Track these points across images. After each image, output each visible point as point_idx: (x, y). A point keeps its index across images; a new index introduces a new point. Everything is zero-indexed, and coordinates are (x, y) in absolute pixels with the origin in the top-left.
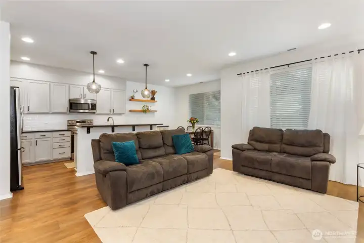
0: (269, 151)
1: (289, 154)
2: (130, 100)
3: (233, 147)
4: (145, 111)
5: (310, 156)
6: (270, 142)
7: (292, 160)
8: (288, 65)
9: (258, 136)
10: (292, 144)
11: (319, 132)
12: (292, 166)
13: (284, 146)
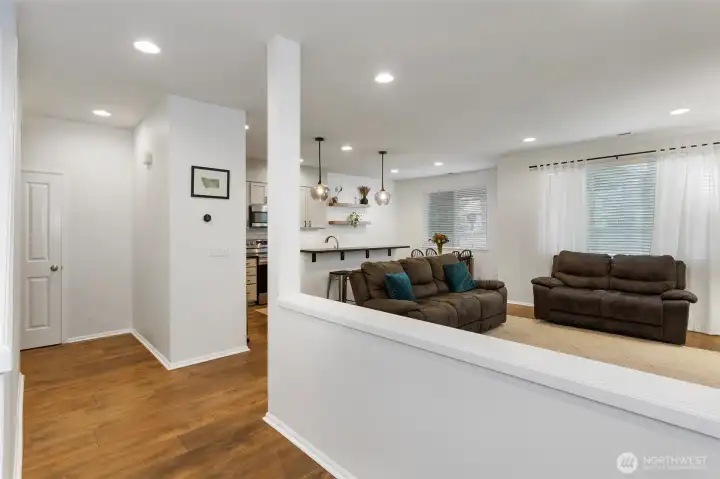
0: (592, 288)
1: (625, 291)
2: (331, 205)
3: (533, 282)
4: (353, 223)
5: (659, 294)
6: (590, 274)
7: (630, 299)
8: (617, 156)
9: (568, 265)
10: (626, 276)
11: (668, 259)
12: (634, 308)
13: (614, 280)
